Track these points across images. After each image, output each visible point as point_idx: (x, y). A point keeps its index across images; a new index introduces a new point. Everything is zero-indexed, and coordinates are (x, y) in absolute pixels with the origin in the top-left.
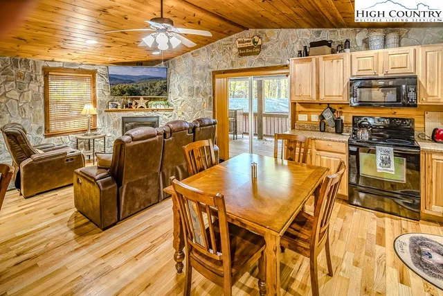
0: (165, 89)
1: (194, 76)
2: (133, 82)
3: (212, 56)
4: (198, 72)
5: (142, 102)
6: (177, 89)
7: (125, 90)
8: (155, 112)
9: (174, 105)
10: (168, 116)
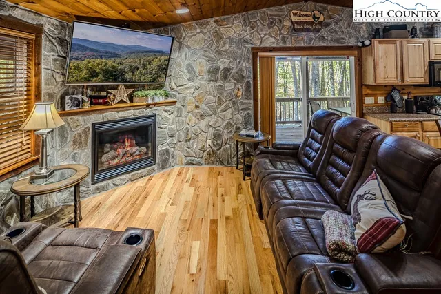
0: (164, 69)
1: (219, 52)
2: (115, 55)
3: (252, 28)
4: (227, 47)
5: (122, 93)
6: (186, 71)
7: (98, 70)
8: (151, 108)
9: (178, 96)
10: (169, 113)
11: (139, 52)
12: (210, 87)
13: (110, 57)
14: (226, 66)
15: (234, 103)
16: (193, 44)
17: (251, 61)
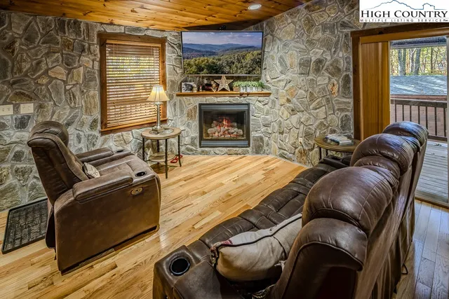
0: (259, 62)
1: (311, 43)
2: (214, 54)
3: (352, 7)
4: (320, 35)
5: (224, 83)
6: (278, 64)
7: (203, 66)
8: (244, 97)
9: (272, 88)
10: (263, 103)
11: (232, 49)
12: (301, 80)
13: (210, 55)
14: (318, 56)
15: (328, 100)
16: (284, 36)
17: (350, 50)
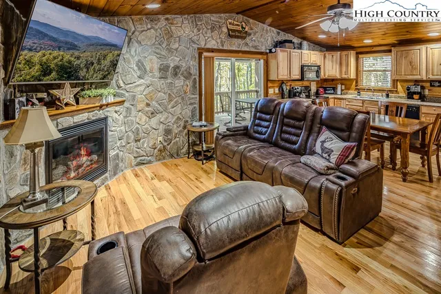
3: (199, 30)
4: (177, 45)
5: (68, 94)
6: (136, 68)
9: (127, 94)
10: (119, 113)
11: (97, 44)
12: (161, 84)
15: (183, 99)
16: (143, 40)
17: (197, 60)
